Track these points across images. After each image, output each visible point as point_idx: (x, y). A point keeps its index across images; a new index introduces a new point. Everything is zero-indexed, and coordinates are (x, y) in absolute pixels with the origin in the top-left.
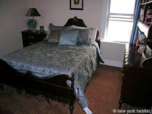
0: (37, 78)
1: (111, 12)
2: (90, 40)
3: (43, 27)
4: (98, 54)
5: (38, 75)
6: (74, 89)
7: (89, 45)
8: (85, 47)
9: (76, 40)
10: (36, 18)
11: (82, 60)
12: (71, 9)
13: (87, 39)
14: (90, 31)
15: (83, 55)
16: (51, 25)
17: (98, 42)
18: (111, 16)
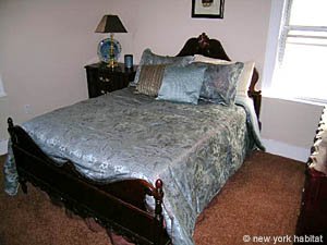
0: (85, 178)
1: (291, 23)
2: (232, 91)
3: (131, 56)
4: (249, 126)
5: (86, 171)
6: (162, 217)
7: (228, 105)
8: (217, 109)
9: (198, 89)
10: (117, 36)
11: (200, 142)
12: (194, 16)
13: (226, 89)
14: (235, 70)
15: (205, 129)
16: (148, 52)
17: (256, 97)
18: (291, 33)
